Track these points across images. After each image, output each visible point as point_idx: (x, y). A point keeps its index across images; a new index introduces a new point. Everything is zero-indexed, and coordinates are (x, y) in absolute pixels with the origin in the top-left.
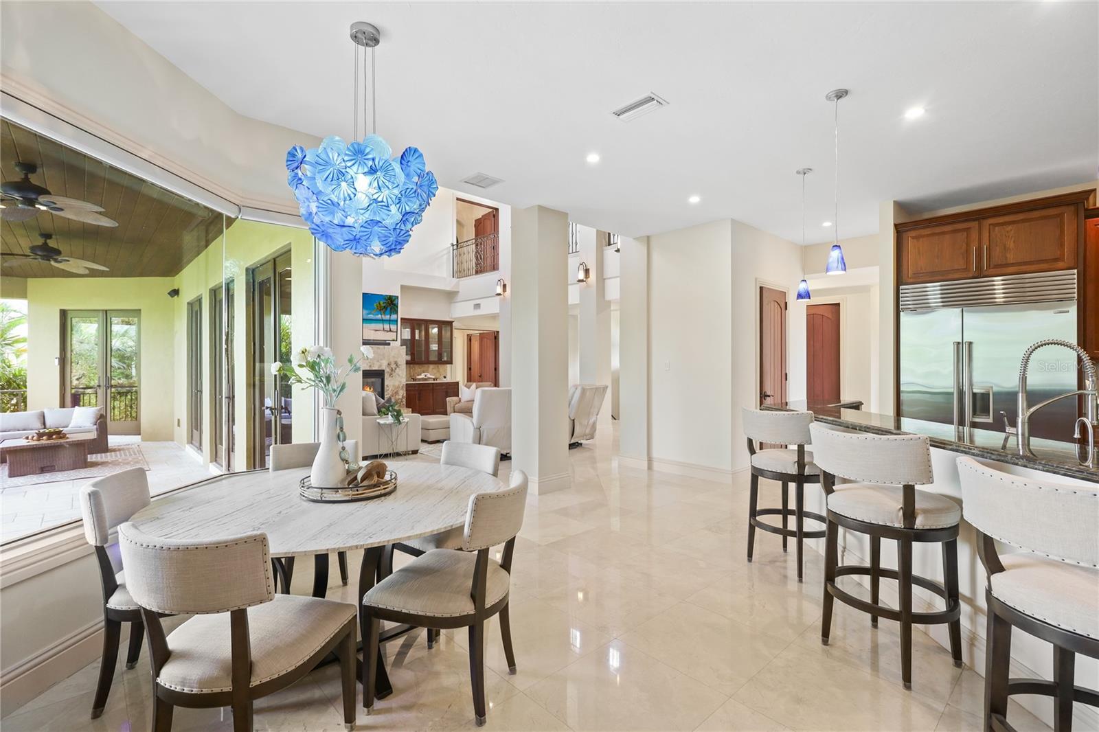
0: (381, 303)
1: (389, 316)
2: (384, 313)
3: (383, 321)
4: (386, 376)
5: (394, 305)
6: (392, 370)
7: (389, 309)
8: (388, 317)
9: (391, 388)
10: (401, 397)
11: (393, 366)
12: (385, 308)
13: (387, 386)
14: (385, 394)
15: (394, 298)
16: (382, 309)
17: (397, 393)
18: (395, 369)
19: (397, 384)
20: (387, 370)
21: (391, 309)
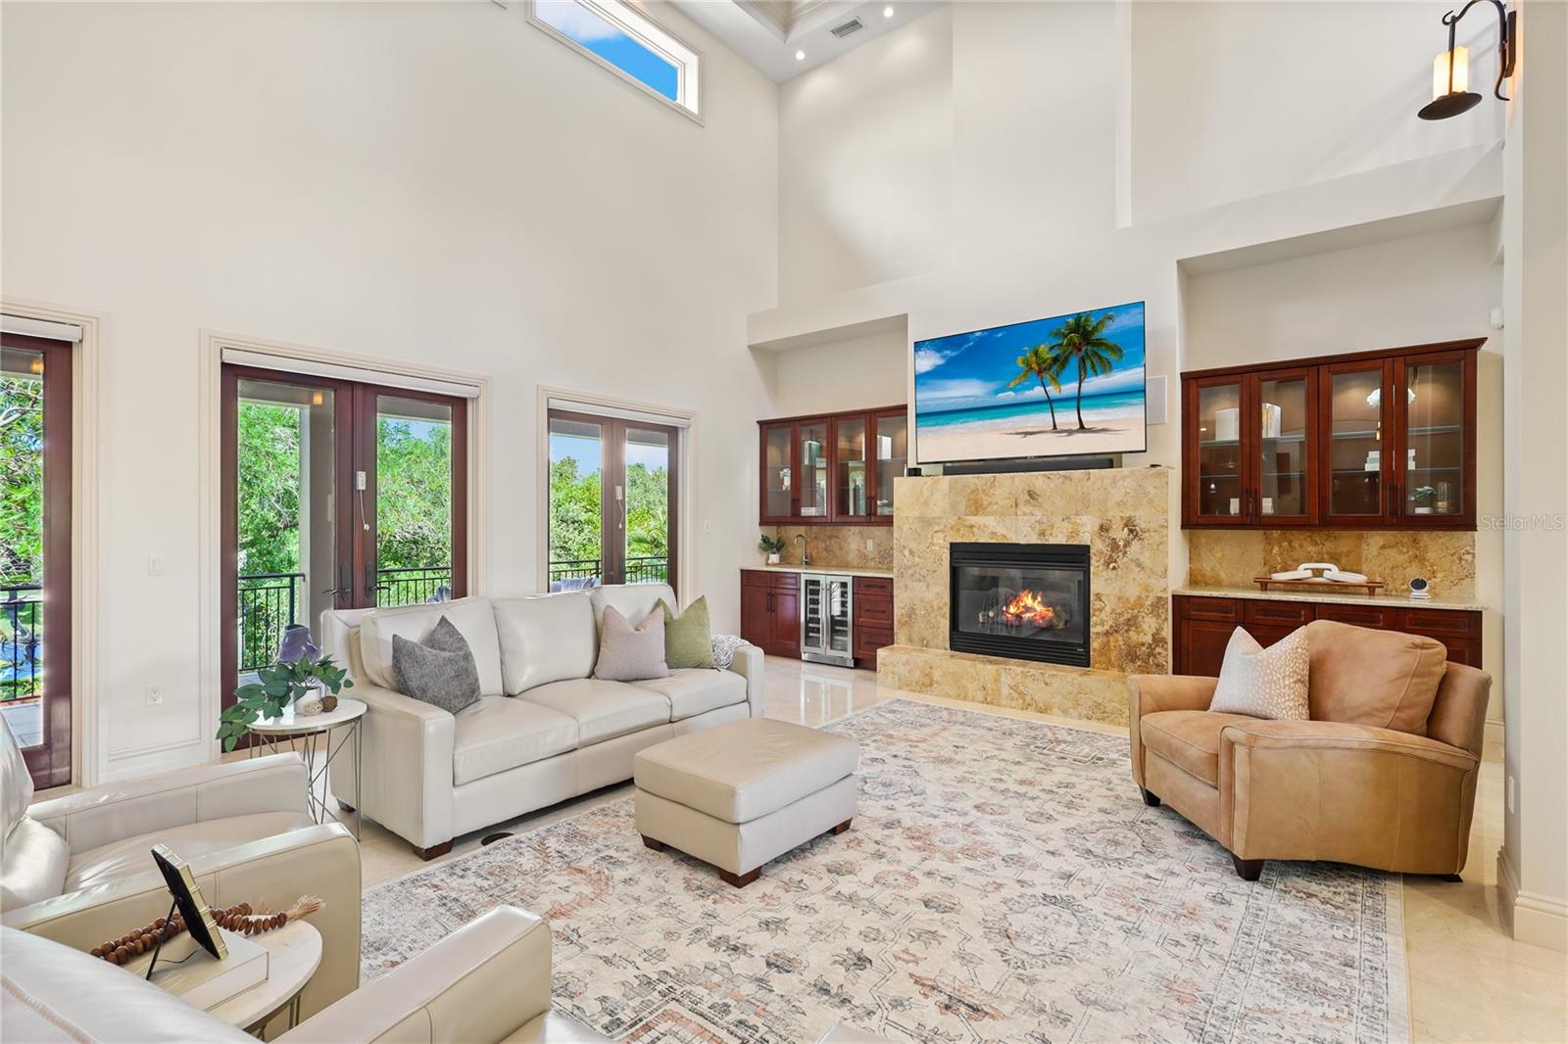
0: (1043, 348)
1: (1075, 385)
2: (1055, 380)
3: (1050, 403)
4: (1096, 565)
5: (1099, 343)
6: (1114, 546)
7: (1074, 362)
8: (1070, 388)
9: (1110, 604)
10: (1148, 639)
11: (1120, 534)
12: (1060, 362)
13: (1098, 597)
14: (1093, 620)
15: (1093, 322)
16: (1049, 368)
17: (1132, 623)
18: (1127, 544)
19: (1133, 592)
20: (1098, 547)
21: (1083, 360)
